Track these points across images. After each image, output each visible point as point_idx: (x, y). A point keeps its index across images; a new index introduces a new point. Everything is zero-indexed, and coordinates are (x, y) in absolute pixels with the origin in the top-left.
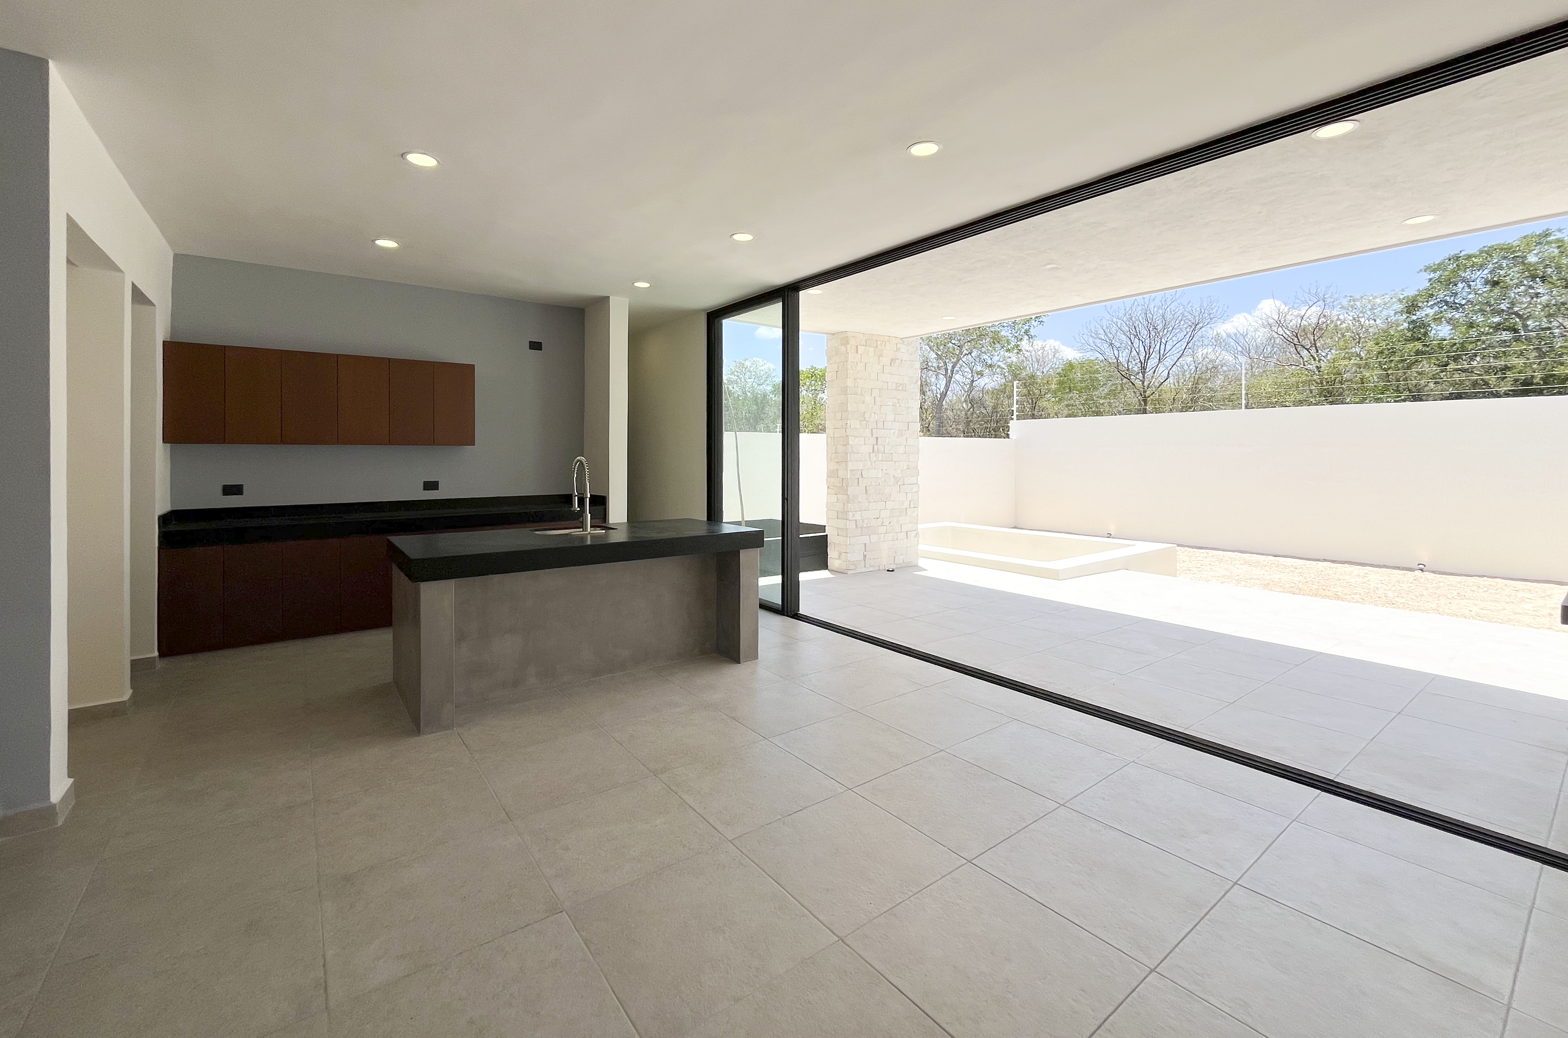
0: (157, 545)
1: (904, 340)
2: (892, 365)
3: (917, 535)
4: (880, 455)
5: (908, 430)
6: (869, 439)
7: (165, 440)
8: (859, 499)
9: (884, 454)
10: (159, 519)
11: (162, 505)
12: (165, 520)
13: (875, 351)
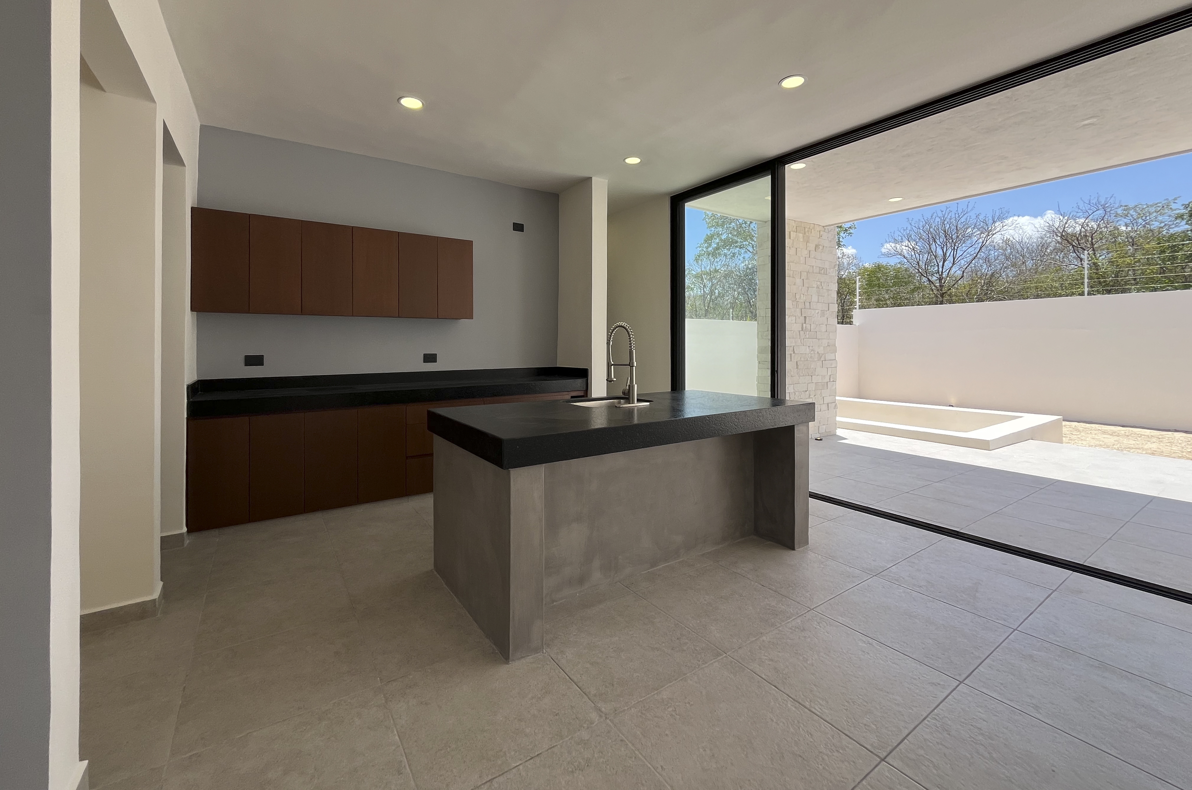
0: (186, 416)
1: (825, 228)
3: (836, 407)
4: (808, 333)
5: (829, 310)
6: (799, 318)
7: (193, 309)
10: (188, 388)
11: (190, 376)
12: (194, 389)
13: (803, 237)
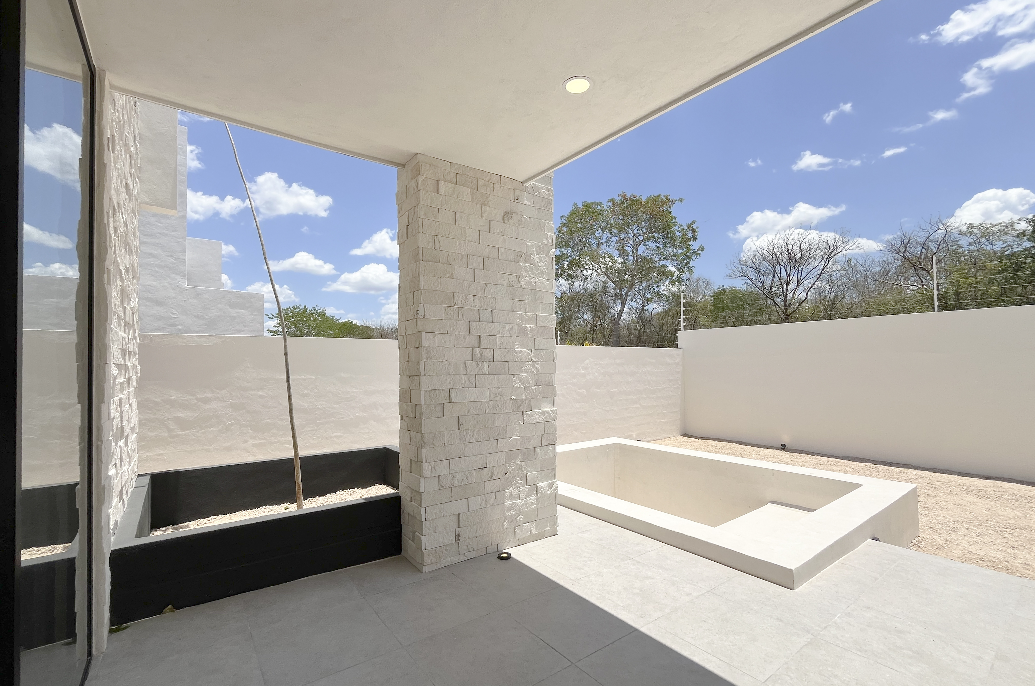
1: (525, 185)
2: (506, 222)
4: (486, 365)
6: (465, 338)
8: (446, 439)
9: (492, 363)
13: (472, 194)
